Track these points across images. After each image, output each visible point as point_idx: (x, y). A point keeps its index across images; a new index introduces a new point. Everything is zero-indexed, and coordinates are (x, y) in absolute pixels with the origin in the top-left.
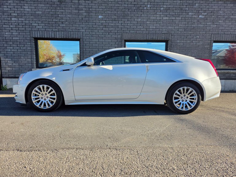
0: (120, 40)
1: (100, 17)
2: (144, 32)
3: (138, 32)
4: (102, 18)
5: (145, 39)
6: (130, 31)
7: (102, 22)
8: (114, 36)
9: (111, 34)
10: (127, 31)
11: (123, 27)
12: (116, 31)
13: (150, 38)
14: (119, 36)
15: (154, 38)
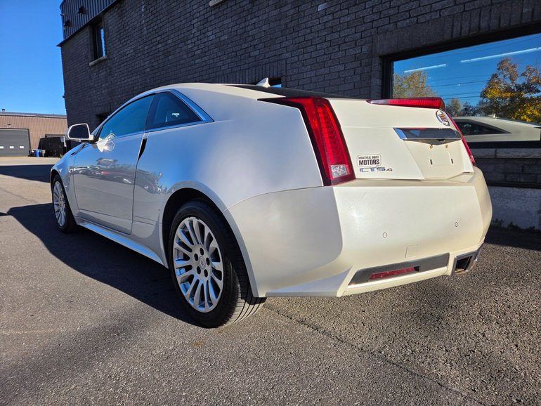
0: (367, 60)
1: (320, 8)
2: (446, 13)
3: (422, 19)
4: (326, 9)
5: (447, 37)
6: (396, 23)
7: (326, 19)
8: (352, 52)
9: (344, 47)
10: (388, 26)
11: (375, 17)
12: (358, 35)
13: (467, 29)
14: (365, 49)
15: (484, 24)
